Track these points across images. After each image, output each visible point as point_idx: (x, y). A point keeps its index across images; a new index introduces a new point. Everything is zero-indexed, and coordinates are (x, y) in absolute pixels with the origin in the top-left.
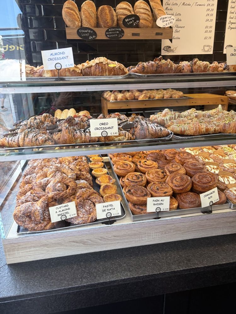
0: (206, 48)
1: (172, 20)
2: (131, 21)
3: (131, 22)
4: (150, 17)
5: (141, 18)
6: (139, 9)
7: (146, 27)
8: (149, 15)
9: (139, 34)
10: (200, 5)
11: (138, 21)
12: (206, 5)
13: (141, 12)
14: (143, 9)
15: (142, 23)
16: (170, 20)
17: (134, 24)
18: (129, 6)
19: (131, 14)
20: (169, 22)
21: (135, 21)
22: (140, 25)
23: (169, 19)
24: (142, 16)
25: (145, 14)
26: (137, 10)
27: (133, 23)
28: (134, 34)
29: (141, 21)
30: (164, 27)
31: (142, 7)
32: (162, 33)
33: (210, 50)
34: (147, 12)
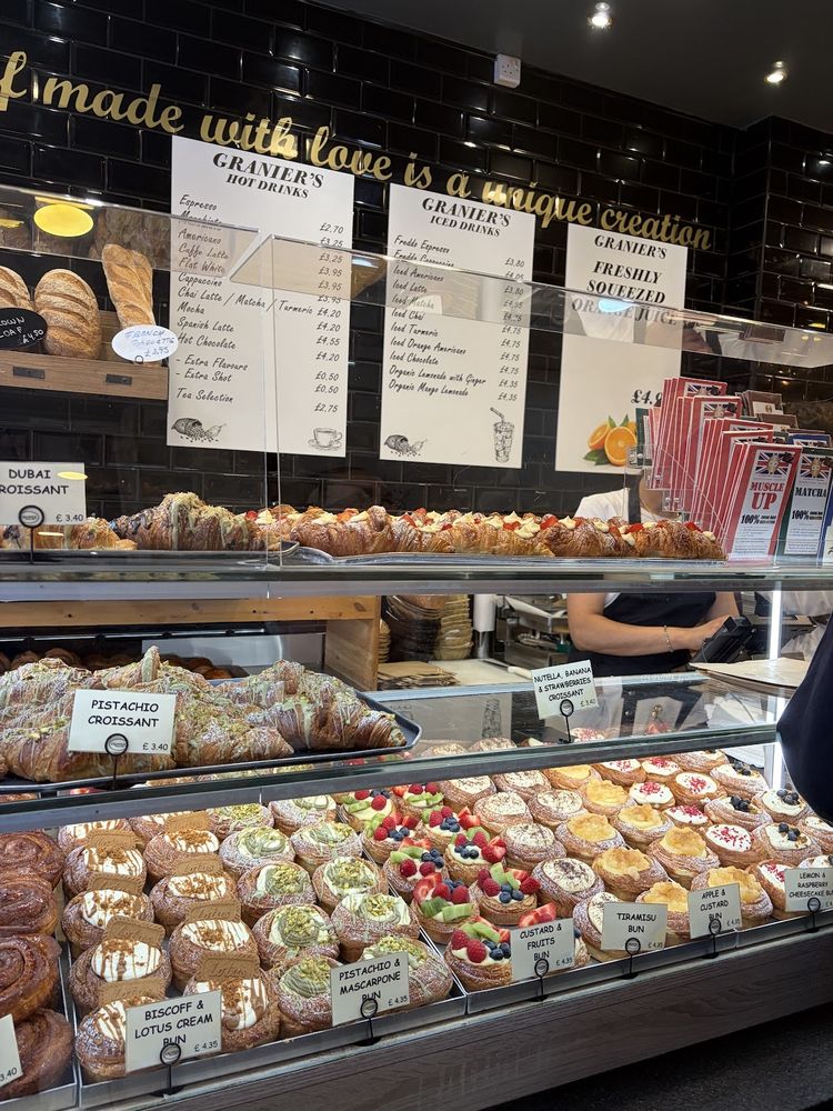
0: (324, 439)
1: (167, 344)
2: (13, 327)
3: (12, 332)
4: (88, 325)
5: (50, 322)
6: (49, 294)
7: (71, 354)
8: (83, 318)
9: (43, 372)
10: (296, 309)
11: (38, 332)
12: (315, 312)
13: (56, 305)
14: (64, 296)
15: (55, 340)
16: (159, 341)
17: (25, 341)
18: (12, 281)
19: (13, 306)
20: (156, 346)
21: (27, 329)
22: (49, 345)
23: (156, 338)
24: (54, 318)
25: (69, 312)
26: (42, 297)
27: (18, 336)
28: (18, 372)
29: (51, 332)
30: (139, 360)
31: (62, 289)
32: (131, 378)
33: (335, 445)
34: (78, 309)
